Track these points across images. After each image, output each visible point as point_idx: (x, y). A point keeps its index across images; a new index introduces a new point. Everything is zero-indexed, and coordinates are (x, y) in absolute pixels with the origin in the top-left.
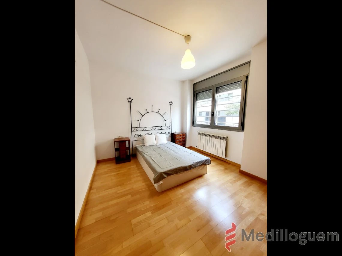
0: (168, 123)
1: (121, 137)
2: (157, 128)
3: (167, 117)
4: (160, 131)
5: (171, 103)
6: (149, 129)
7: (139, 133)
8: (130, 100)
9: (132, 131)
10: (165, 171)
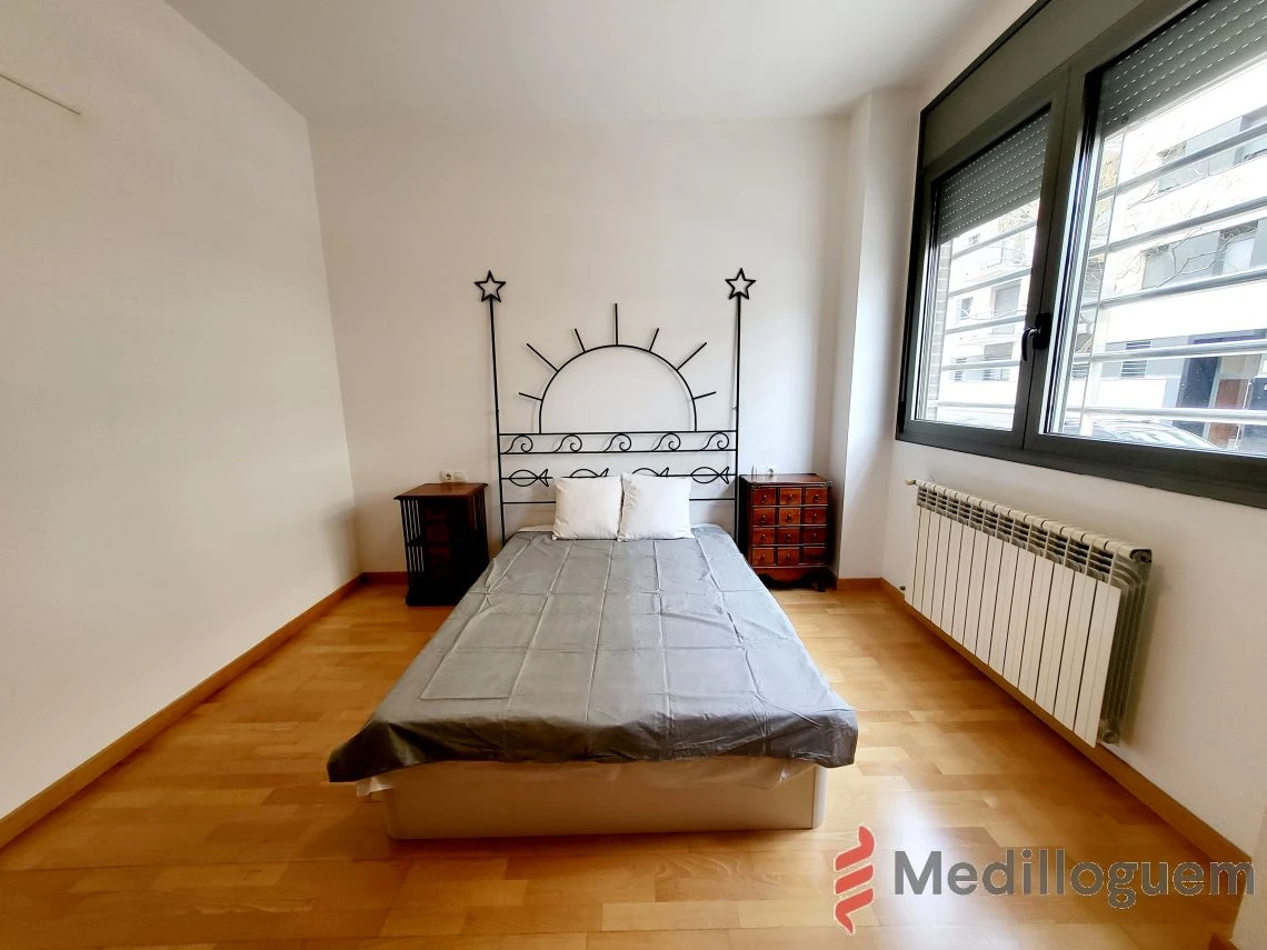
0: (715, 414)
1: (453, 480)
2: (639, 443)
3: (710, 372)
4: (659, 462)
5: (740, 286)
6: (590, 444)
7: (536, 465)
8: (490, 288)
9: (499, 454)
10: (414, 724)
